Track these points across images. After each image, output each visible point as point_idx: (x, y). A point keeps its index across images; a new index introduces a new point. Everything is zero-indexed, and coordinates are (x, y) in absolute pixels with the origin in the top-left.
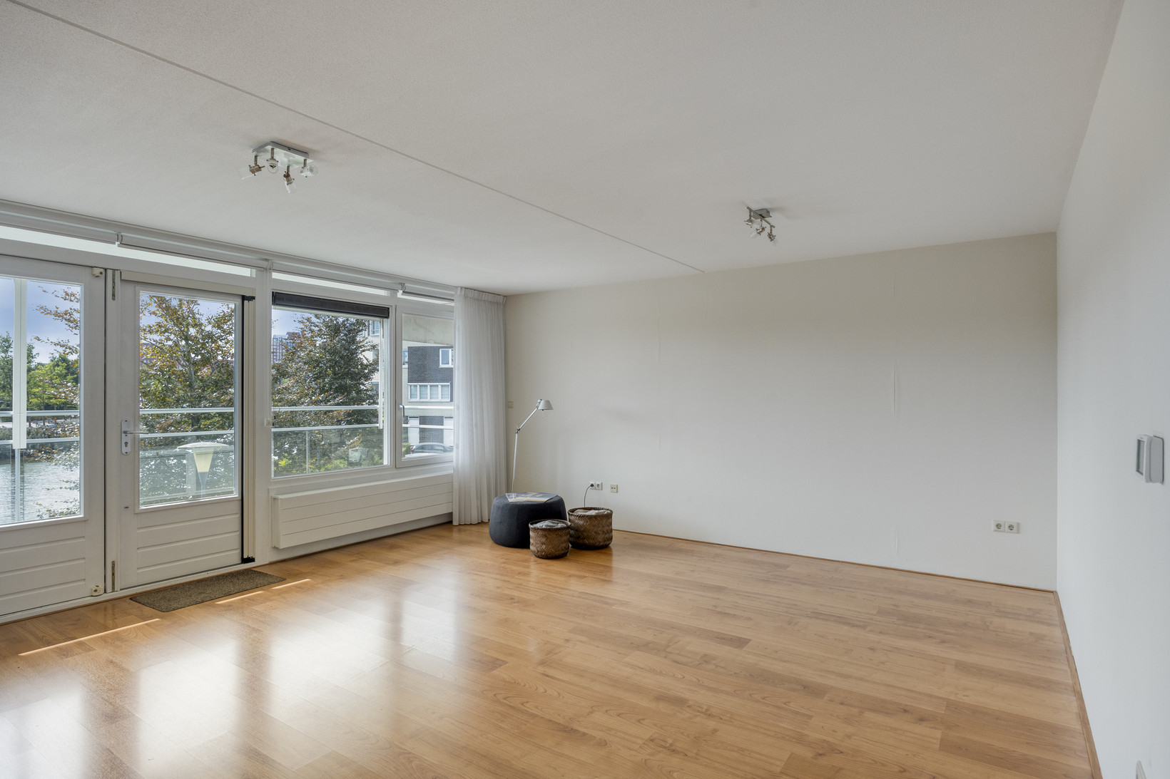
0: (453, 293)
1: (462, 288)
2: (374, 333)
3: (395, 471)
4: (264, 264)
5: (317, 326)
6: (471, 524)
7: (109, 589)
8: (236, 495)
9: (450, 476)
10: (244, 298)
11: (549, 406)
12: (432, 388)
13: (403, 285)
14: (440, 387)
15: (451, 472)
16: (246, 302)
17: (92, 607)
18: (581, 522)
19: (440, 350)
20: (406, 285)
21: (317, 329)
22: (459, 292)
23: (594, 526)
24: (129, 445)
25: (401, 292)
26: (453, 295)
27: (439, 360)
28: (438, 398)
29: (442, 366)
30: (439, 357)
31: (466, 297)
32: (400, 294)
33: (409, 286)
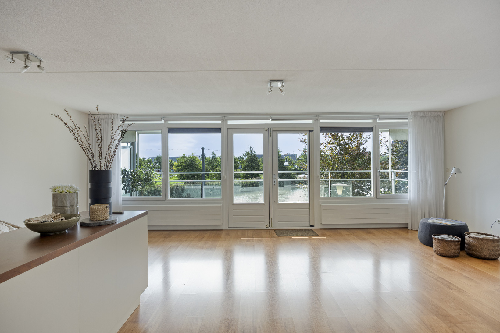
0: (407, 115)
1: (412, 112)
3: (376, 200)
4: (317, 118)
6: (415, 230)
7: (270, 226)
8: (308, 202)
9: (407, 205)
10: (310, 131)
11: (458, 171)
13: (378, 116)
15: (408, 203)
17: (265, 231)
18: (471, 240)
20: (380, 115)
22: (410, 115)
23: (480, 245)
24: (275, 182)
25: (378, 119)
26: (407, 116)
31: (415, 116)
32: (378, 120)
33: (382, 116)
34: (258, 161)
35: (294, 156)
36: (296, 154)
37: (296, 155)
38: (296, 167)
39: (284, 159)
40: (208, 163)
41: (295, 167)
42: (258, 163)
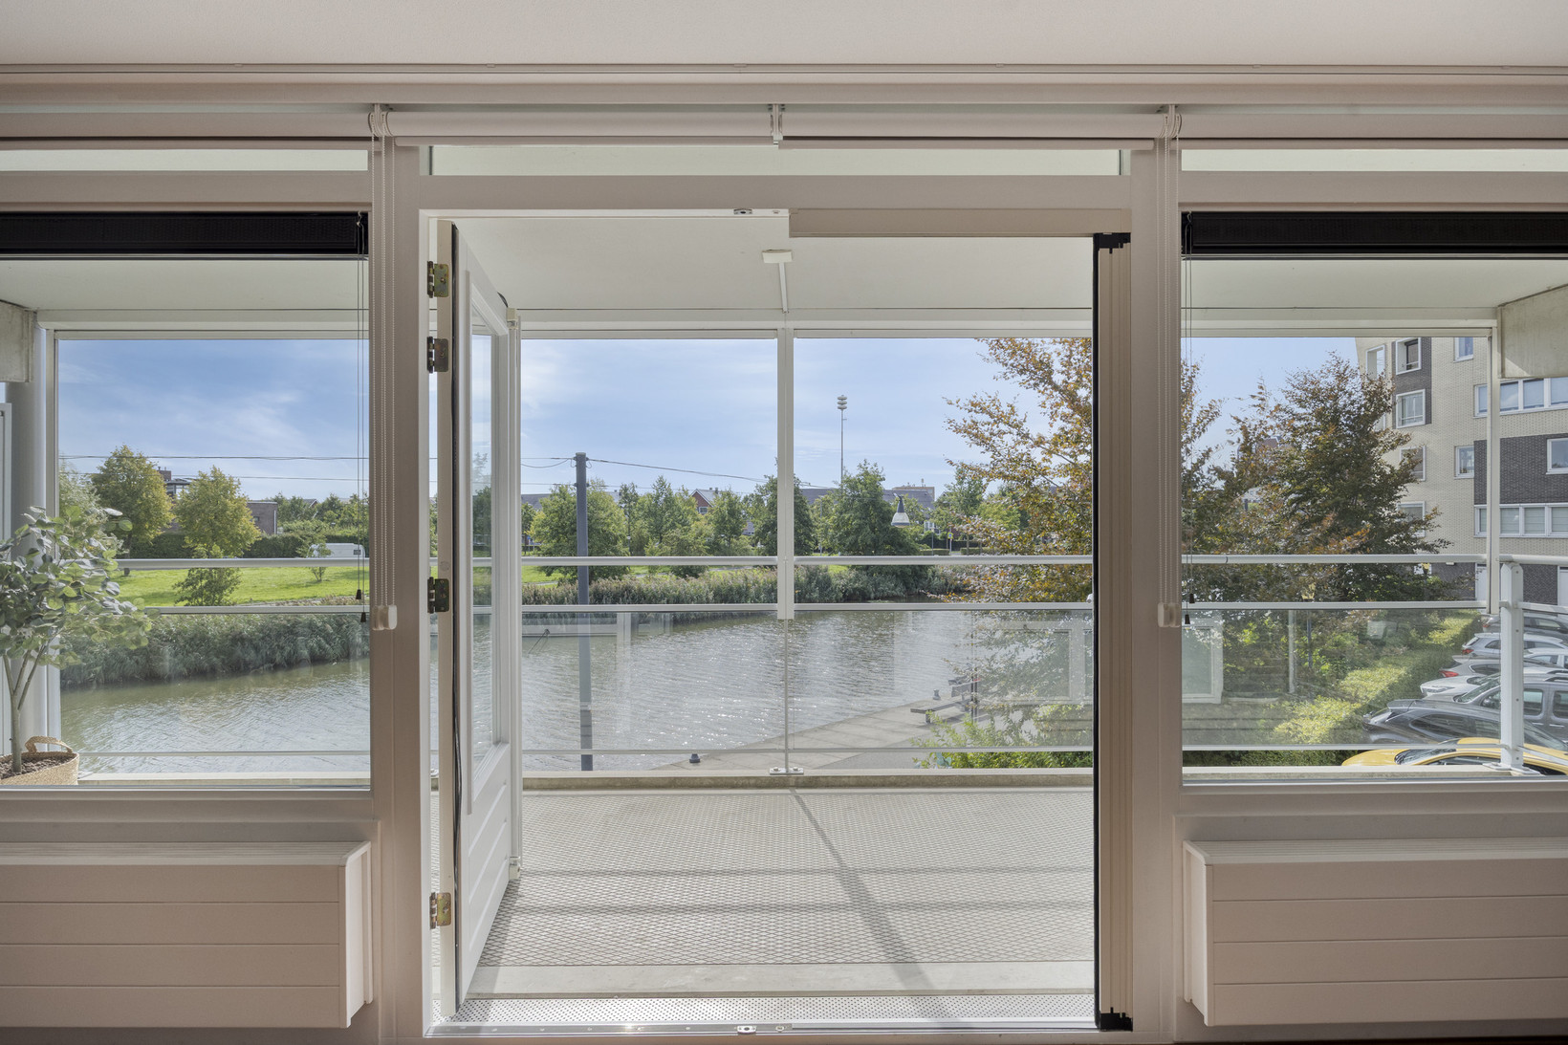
2: (1403, 422)
4: (1155, 126)
5: (1304, 419)
10: (1102, 241)
12: (1529, 512)
14: (1547, 512)
16: (1103, 252)
19: (1549, 443)
21: (1303, 423)
27: (1546, 460)
28: (1543, 531)
29: (1551, 471)
30: (1546, 454)
34: (807, 510)
35: (925, 494)
36: (933, 488)
37: (930, 492)
38: (933, 531)
39: (893, 504)
40: (645, 517)
41: (927, 529)
42: (808, 516)
